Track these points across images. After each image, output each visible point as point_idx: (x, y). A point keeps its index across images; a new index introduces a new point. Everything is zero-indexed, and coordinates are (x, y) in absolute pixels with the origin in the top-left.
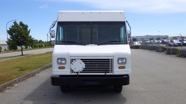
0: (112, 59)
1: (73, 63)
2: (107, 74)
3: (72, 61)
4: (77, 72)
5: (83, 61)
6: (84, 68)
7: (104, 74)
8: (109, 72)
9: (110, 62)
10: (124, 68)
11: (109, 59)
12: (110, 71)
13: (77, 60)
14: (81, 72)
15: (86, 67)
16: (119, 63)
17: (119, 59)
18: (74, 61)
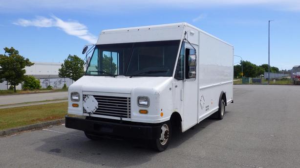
0: (129, 98)
1: (85, 99)
2: (124, 119)
3: (85, 96)
4: (89, 113)
5: (96, 99)
6: (97, 108)
7: (119, 119)
8: (126, 117)
9: (128, 102)
10: (146, 112)
11: (126, 98)
12: (128, 116)
13: (90, 97)
14: (94, 113)
15: (99, 107)
16: (139, 105)
17: (139, 98)
18: (87, 98)
